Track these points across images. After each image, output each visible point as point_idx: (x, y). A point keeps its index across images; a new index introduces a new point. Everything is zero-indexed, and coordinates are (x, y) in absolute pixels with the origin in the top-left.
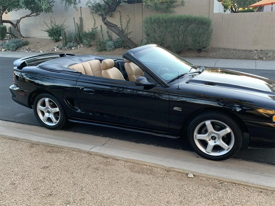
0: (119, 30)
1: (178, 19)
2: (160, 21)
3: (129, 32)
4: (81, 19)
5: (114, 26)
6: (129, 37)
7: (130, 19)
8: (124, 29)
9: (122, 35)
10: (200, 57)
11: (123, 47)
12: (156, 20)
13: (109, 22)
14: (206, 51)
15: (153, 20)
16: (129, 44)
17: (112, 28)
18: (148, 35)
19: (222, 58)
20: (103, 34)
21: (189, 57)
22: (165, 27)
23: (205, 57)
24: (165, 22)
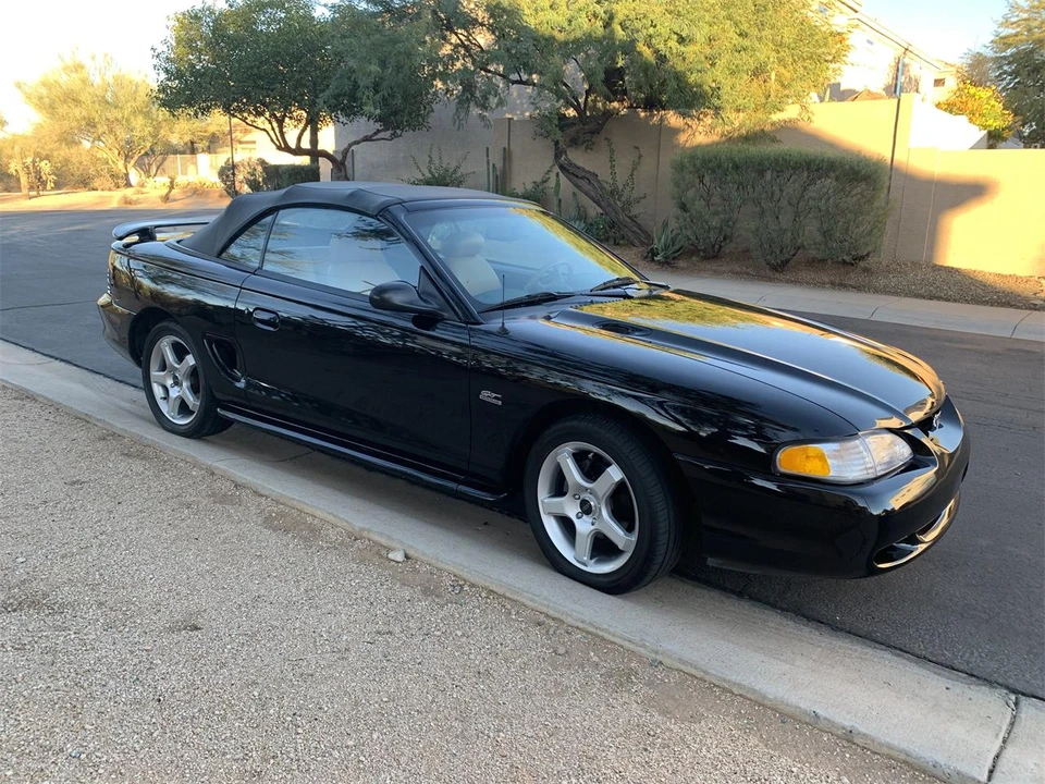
0: (602, 188)
1: (776, 160)
2: (719, 166)
3: (635, 195)
4: (507, 155)
5: (588, 175)
6: (636, 210)
7: (640, 157)
8: (621, 188)
9: (610, 205)
10: (842, 286)
11: (612, 242)
12: (710, 161)
13: (571, 164)
14: (866, 270)
15: (698, 163)
16: (630, 234)
17: (582, 183)
18: (683, 207)
19: (917, 296)
20: (560, 201)
21: (808, 283)
22: (736, 186)
23: (858, 288)
24: (736, 167)
